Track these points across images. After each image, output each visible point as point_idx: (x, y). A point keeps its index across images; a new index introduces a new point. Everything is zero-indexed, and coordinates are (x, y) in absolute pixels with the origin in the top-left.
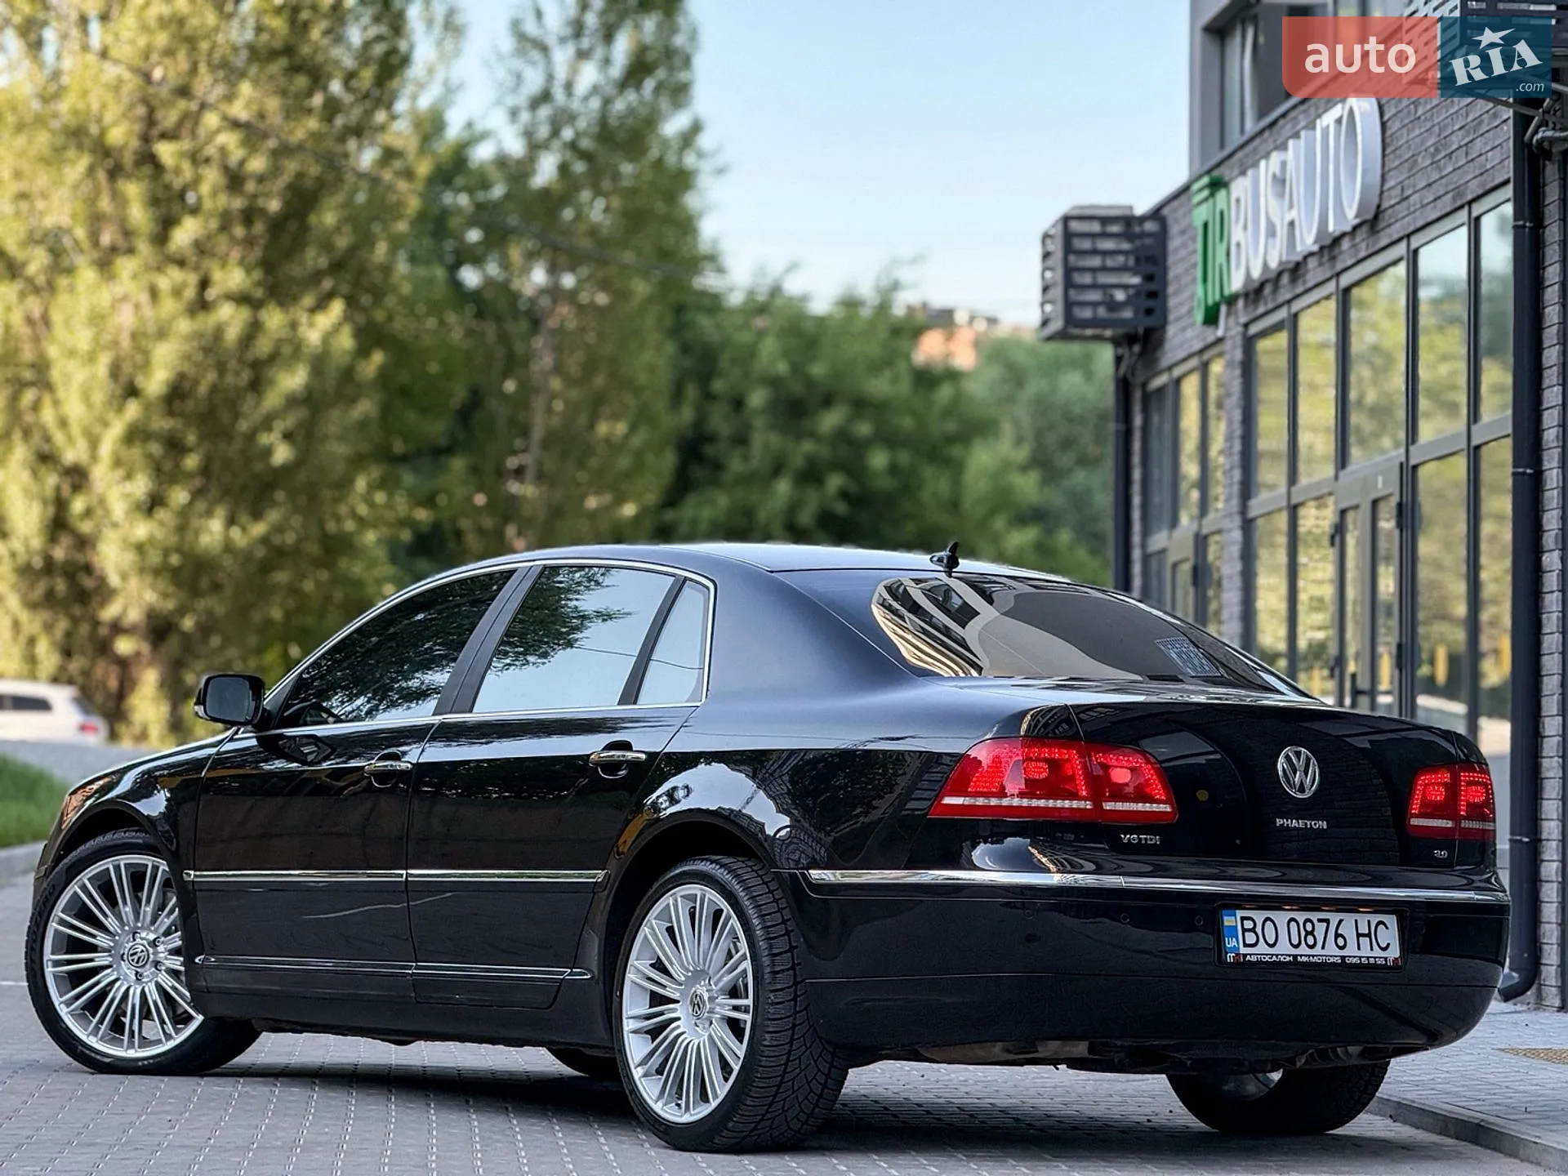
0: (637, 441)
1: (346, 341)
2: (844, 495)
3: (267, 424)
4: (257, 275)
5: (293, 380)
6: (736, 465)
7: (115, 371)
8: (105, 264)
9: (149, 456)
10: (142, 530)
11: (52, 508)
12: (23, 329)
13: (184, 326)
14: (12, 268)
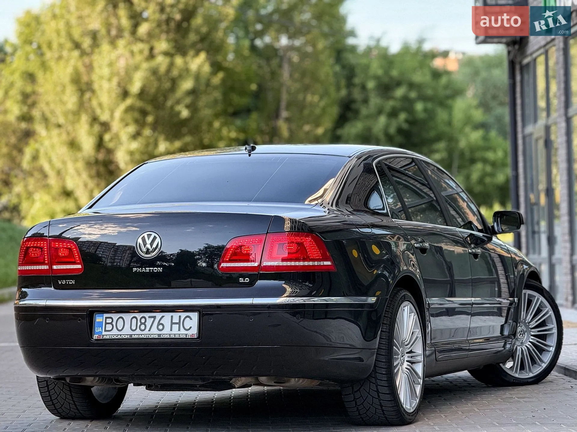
0: (322, 104)
1: (207, 68)
2: (407, 121)
3: (178, 102)
4: (172, 44)
5: (187, 85)
6: (364, 111)
7: (119, 84)
8: (113, 43)
9: (133, 117)
11: (98, 139)
12: (82, 69)
13: (145, 65)
14: (77, 46)
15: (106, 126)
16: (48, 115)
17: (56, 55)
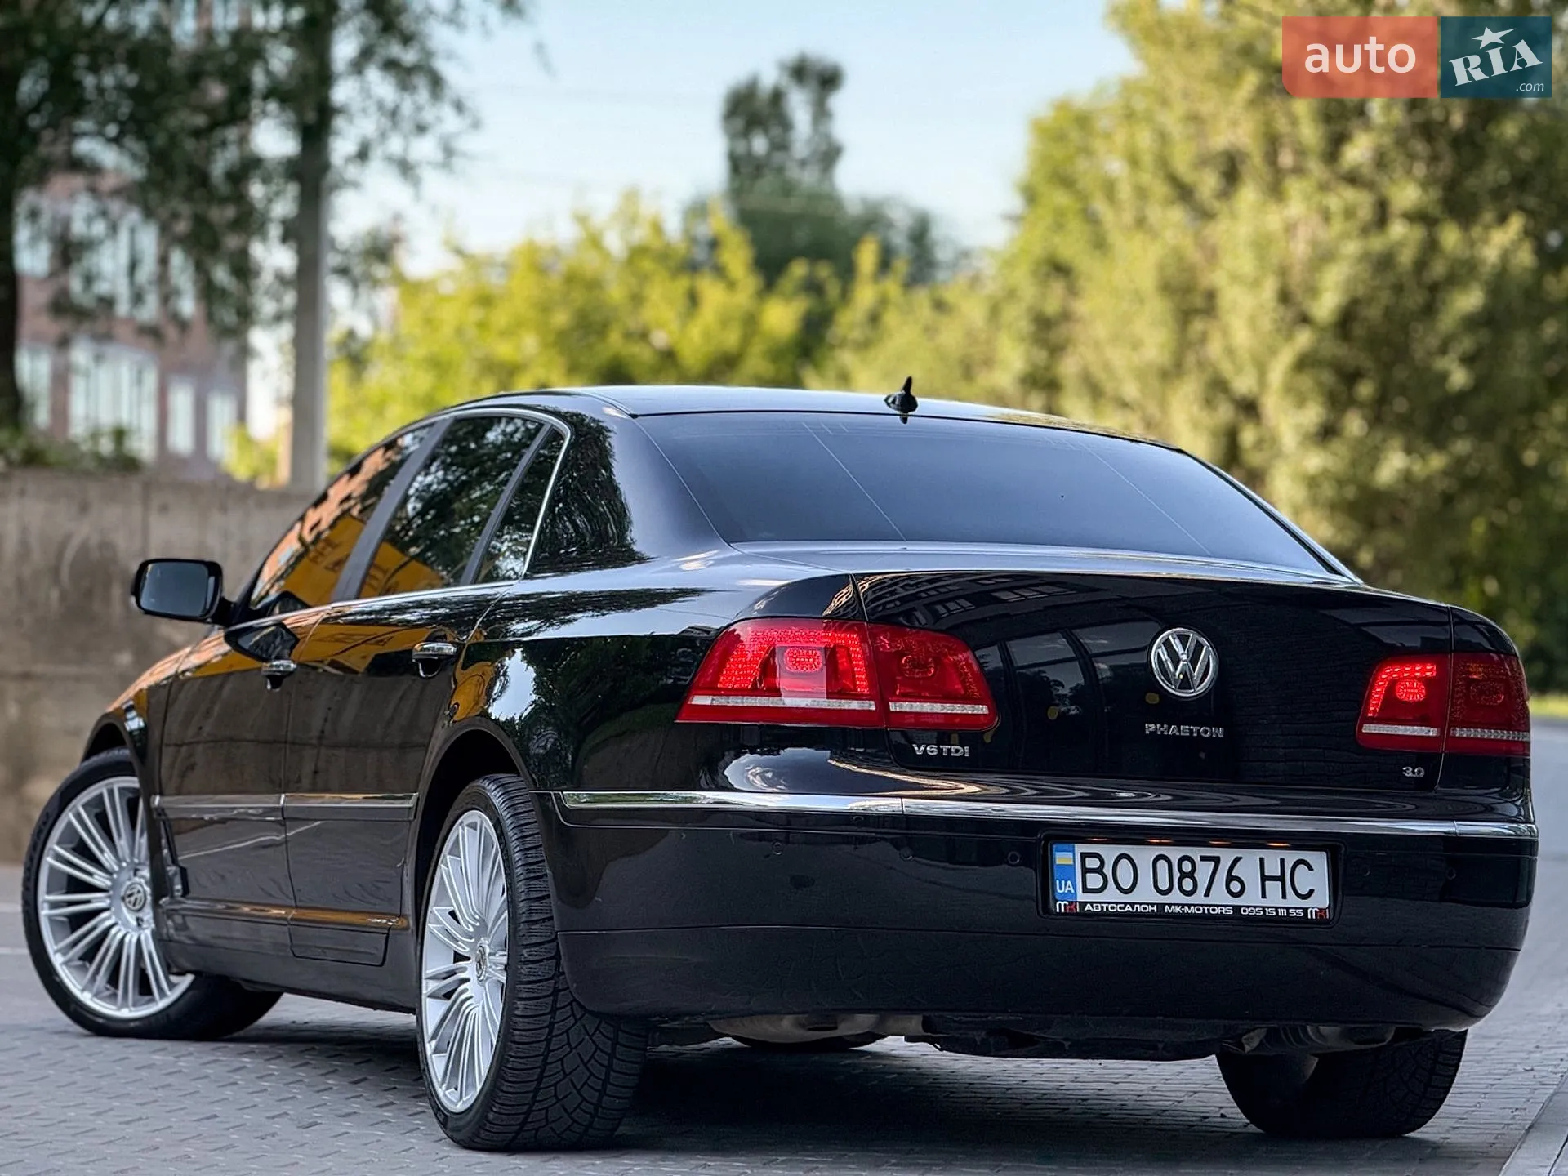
1: (1526, 258)
3: (1443, 350)
4: (1435, 194)
5: (1469, 300)
7: (1285, 297)
8: (1275, 190)
9: (1320, 384)
10: (1315, 461)
11: (1223, 441)
12: (1194, 255)
13: (1352, 248)
14: (1183, 192)
15: (1249, 408)
16: (1099, 374)
17: (1128, 217)
